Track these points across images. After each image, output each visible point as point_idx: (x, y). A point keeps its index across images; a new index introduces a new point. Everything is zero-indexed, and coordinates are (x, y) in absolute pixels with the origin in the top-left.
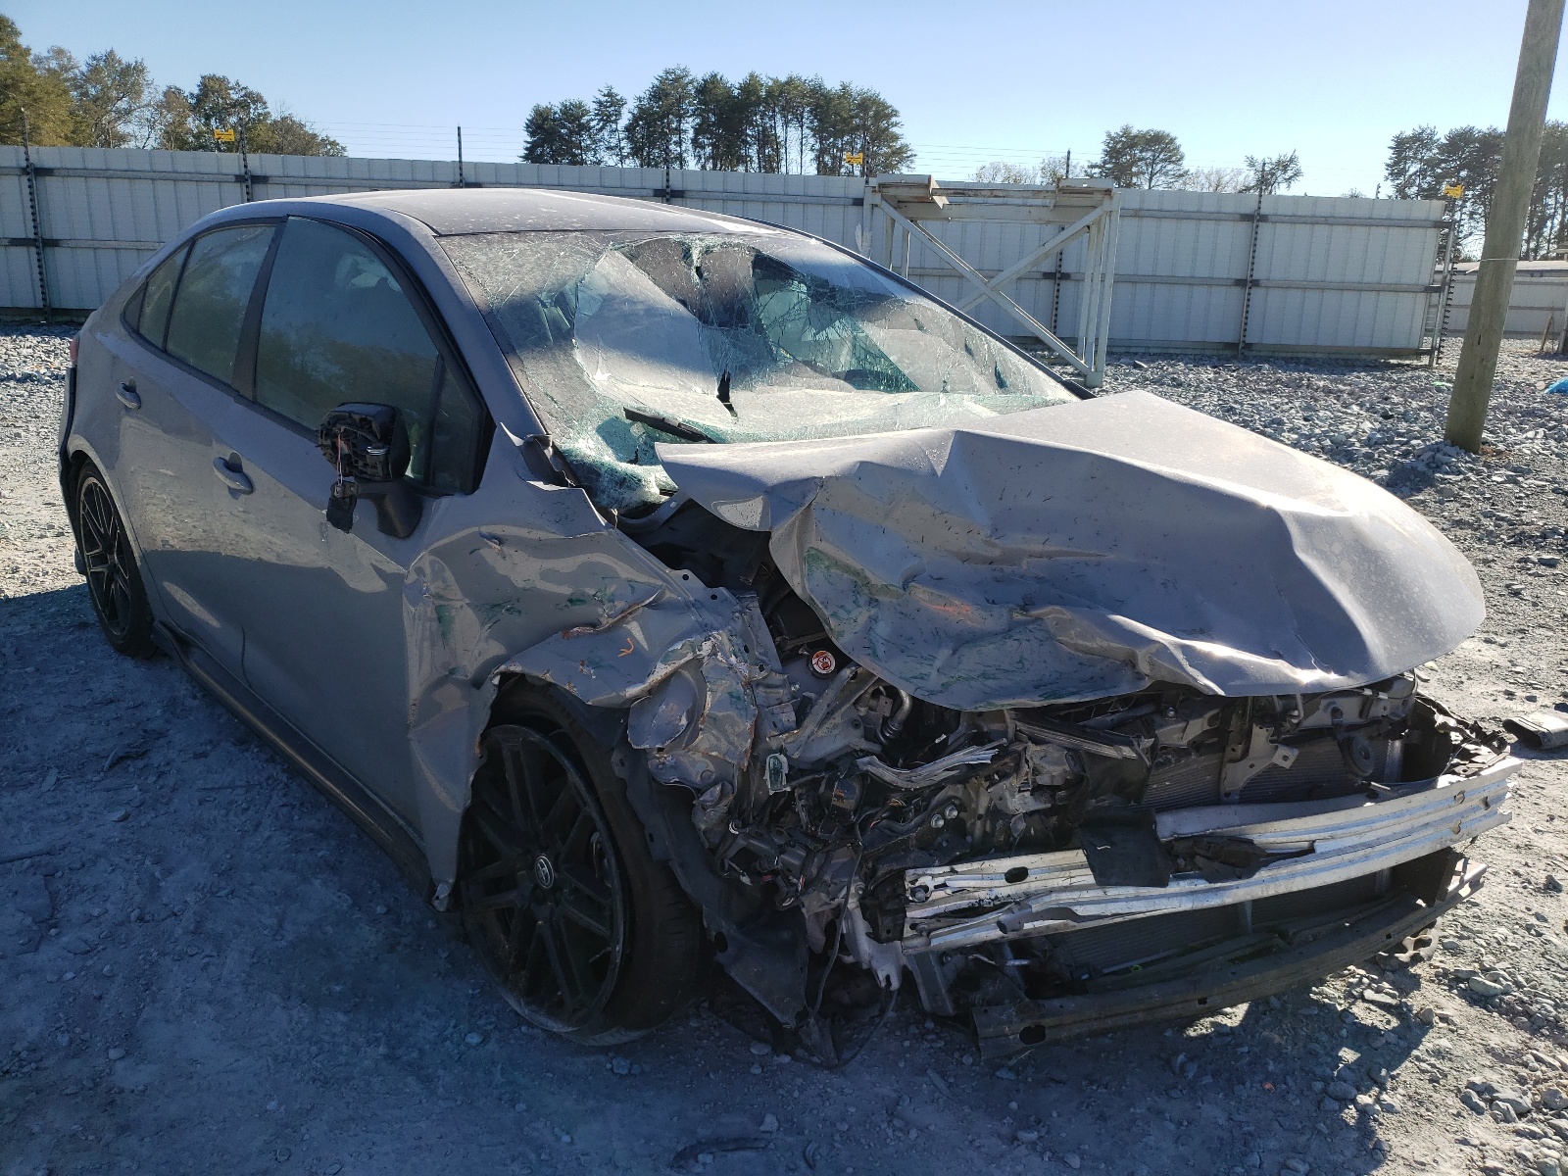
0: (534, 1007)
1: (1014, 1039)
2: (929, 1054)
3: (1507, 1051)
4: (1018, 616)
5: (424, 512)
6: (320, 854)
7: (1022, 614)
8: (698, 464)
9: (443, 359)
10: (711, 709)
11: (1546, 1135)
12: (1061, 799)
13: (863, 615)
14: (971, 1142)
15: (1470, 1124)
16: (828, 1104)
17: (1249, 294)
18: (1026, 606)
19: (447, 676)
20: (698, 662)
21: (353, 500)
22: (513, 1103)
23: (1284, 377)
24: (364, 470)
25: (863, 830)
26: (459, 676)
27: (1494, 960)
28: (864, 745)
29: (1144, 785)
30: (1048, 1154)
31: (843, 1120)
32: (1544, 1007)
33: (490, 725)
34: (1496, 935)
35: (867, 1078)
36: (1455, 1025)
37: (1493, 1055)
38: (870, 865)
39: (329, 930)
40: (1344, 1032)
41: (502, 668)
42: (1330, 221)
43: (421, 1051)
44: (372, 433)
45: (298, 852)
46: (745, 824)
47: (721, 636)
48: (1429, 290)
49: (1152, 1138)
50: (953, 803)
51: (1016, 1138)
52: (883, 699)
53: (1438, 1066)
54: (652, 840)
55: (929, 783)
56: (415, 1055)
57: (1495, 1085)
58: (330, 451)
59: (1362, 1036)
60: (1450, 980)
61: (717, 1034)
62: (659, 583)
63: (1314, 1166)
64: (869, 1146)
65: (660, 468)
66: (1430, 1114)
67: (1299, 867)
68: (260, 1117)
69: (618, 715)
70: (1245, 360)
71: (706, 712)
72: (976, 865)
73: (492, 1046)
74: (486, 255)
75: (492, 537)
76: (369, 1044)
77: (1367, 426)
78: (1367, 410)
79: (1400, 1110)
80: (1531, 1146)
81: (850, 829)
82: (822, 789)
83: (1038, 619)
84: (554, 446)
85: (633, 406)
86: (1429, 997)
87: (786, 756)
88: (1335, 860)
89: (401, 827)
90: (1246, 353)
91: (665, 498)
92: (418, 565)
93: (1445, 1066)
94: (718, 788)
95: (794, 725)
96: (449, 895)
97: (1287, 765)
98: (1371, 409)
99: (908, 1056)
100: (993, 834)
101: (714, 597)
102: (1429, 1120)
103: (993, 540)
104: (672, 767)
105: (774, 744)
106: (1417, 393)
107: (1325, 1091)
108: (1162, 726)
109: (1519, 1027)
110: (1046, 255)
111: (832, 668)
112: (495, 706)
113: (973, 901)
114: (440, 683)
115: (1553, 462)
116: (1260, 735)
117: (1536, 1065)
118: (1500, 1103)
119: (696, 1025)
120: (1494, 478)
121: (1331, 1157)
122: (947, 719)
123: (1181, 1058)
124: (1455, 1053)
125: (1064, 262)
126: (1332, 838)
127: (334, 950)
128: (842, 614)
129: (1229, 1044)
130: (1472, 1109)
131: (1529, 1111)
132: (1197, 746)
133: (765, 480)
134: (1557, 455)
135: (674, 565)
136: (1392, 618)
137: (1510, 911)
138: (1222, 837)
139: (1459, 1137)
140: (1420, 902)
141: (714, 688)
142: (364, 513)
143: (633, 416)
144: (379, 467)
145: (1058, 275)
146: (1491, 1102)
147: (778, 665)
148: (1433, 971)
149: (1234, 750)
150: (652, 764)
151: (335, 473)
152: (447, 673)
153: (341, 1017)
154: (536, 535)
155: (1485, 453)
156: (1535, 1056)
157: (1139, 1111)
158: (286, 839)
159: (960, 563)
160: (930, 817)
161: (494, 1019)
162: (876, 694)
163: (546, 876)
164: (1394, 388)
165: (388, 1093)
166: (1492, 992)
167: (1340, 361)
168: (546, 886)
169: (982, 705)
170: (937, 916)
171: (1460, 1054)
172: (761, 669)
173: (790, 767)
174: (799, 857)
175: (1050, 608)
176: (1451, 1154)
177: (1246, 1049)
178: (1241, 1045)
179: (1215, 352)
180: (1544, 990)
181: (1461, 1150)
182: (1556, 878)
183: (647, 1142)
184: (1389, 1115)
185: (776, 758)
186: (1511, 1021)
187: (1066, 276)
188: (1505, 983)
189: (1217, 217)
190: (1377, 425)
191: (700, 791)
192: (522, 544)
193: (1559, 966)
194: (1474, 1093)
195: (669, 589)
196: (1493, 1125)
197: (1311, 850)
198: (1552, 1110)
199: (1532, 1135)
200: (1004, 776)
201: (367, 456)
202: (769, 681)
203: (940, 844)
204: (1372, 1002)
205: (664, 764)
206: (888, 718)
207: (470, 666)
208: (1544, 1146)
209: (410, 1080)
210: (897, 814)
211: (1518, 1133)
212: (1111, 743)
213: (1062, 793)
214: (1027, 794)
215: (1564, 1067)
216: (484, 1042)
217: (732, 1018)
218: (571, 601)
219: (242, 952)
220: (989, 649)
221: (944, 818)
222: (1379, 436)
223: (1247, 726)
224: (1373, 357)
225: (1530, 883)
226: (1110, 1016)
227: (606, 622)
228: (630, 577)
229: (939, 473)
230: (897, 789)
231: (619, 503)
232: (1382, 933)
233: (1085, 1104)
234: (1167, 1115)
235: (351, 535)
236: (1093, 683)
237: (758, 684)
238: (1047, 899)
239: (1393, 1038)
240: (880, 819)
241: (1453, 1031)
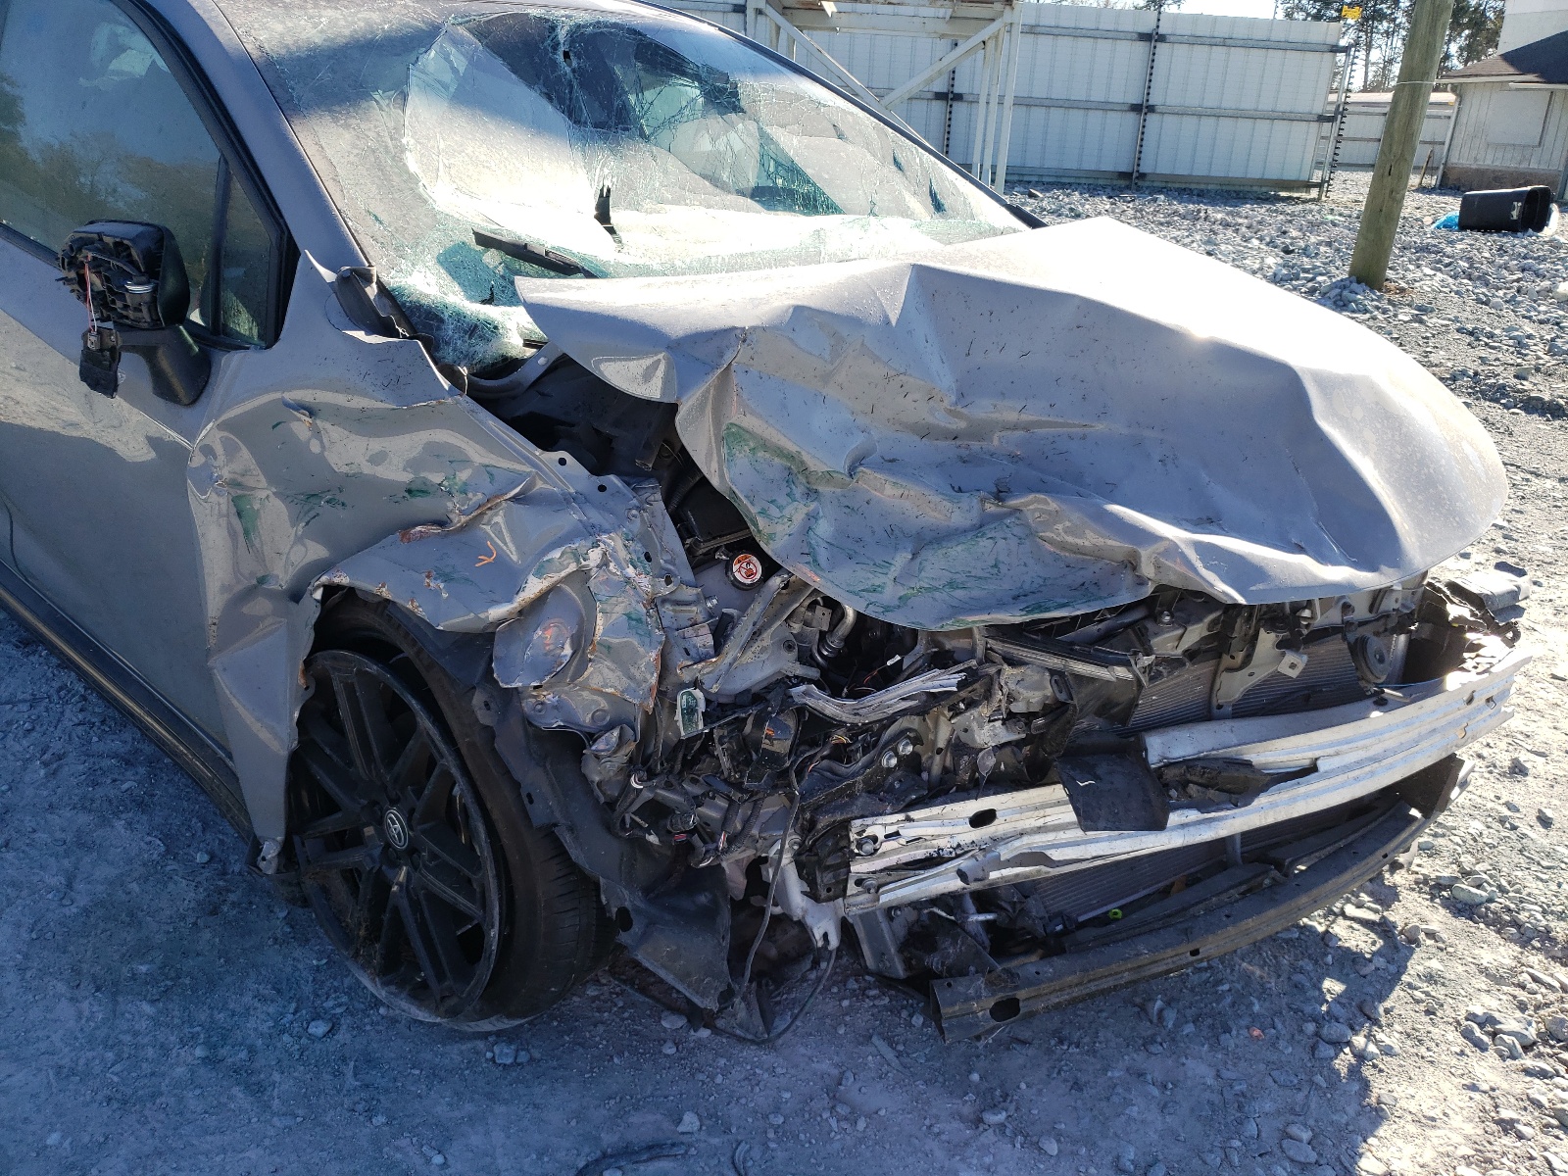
0: (393, 988)
1: (983, 1016)
2: (873, 1015)
3: (1501, 970)
4: (991, 508)
5: (213, 370)
6: (125, 786)
7: (998, 506)
8: (574, 307)
9: (226, 162)
10: (603, 635)
11: (1558, 1074)
12: (1039, 728)
13: (799, 511)
14: (930, 1127)
15: (1474, 1064)
16: (757, 1089)
17: (1145, 120)
18: (1000, 494)
19: (255, 587)
20: (582, 575)
21: (115, 354)
22: (370, 1113)
23: (1181, 209)
24: (124, 313)
25: (800, 774)
26: (273, 586)
27: (1474, 860)
28: (800, 670)
29: (1133, 704)
30: (1020, 1138)
31: (777, 1110)
32: (1531, 915)
33: (316, 648)
34: (1471, 830)
35: (802, 1050)
36: (1444, 942)
37: (1487, 976)
38: (808, 815)
39: (135, 887)
40: (1329, 959)
41: (324, 579)
42: (1229, 42)
43: (252, 1050)
44: (132, 262)
45: (95, 784)
46: (652, 774)
47: (614, 542)
48: (1322, 119)
49: (1135, 1108)
50: (909, 737)
51: (980, 1120)
52: (820, 610)
53: (1433, 994)
54: (531, 801)
55: (881, 716)
56: (243, 1055)
57: (1497, 1015)
58: (76, 287)
59: (1348, 962)
60: (1431, 888)
61: (621, 1004)
62: (527, 469)
63: (1317, 1130)
64: (810, 1143)
65: (521, 310)
66: (1431, 1053)
67: (1302, 790)
68: (38, 1155)
69: (479, 644)
70: (1139, 189)
71: (597, 638)
72: (935, 810)
73: (343, 1036)
74: (283, 23)
75: (301, 407)
76: (183, 1043)
77: (1271, 261)
78: (1268, 244)
79: (1400, 1052)
80: (1544, 1088)
81: (785, 773)
82: (748, 728)
83: (1017, 510)
84: (380, 284)
85: (487, 229)
86: (1412, 910)
87: (702, 690)
88: (1341, 778)
89: (220, 758)
90: (1140, 183)
91: (530, 352)
92: (202, 444)
93: (1439, 992)
94: (616, 733)
95: (712, 652)
96: (279, 855)
97: (1294, 674)
98: (1271, 243)
99: (848, 1018)
100: (955, 772)
101: (602, 488)
102: (1432, 1062)
103: (959, 408)
104: (556, 707)
105: (687, 677)
106: (1314, 226)
107: (1317, 1034)
108: (1156, 634)
109: (1509, 939)
110: (940, 73)
111: (758, 576)
112: (318, 626)
113: (931, 851)
114: (249, 593)
115: (1455, 300)
116: (1267, 640)
117: (1534, 986)
118: (1505, 1037)
119: (596, 993)
120: (1401, 317)
121: (1335, 1118)
122: (899, 639)
123: (1159, 1004)
124: (1447, 975)
125: (956, 83)
126: (1337, 754)
127: (140, 914)
128: (774, 511)
129: (1207, 981)
130: (1475, 1046)
131: (1535, 1043)
132: (1192, 654)
133: (667, 330)
134: (1457, 293)
135: (547, 445)
136: (1420, 497)
137: (1479, 800)
138: (1216, 759)
139: (1468, 1082)
140: (1414, 812)
141: (608, 608)
142: (130, 370)
143: (485, 241)
144: (145, 309)
145: (951, 96)
146: (1494, 1035)
147: (688, 575)
148: (1412, 878)
149: (1233, 657)
150: (528, 705)
151: (88, 315)
152: (254, 582)
153: (147, 1008)
154: (359, 402)
155: (1388, 291)
156: (1532, 976)
157: (1116, 1074)
158: (81, 767)
159: (917, 438)
160: (880, 755)
161: (345, 999)
162: (812, 606)
163: (399, 834)
164: (1290, 222)
165: (206, 1112)
166: (1477, 901)
167: (1233, 193)
168: (401, 845)
169: (950, 622)
170: (888, 869)
171: (1453, 977)
172: (668, 582)
173: (708, 702)
174: (717, 808)
175: (1031, 496)
176: (1462, 1104)
177: (1226, 987)
178: (1220, 982)
179: (1108, 182)
180: (1529, 895)
181: (1471, 1098)
182: (1521, 759)
183: (540, 1155)
184: (1389, 1059)
185: (690, 694)
186: (1498, 932)
187: (959, 97)
188: (1489, 888)
189: (1114, 36)
190: (1280, 261)
191: (592, 737)
192: (339, 415)
193: (1539, 864)
194: (1475, 1026)
195: (541, 479)
196: (1498, 1063)
197: (1311, 769)
198: (1559, 1041)
199: (1543, 1074)
200: (971, 704)
201: (127, 295)
202: (679, 596)
203: (892, 784)
204: (1353, 919)
205: (542, 703)
206: (825, 632)
207: (283, 576)
208: (1557, 1087)
209: (236, 1091)
210: (841, 754)
211: (1527, 1072)
212: (1105, 663)
213: (1040, 721)
214: (998, 724)
215: (1564, 988)
216: (332, 1032)
217: (637, 982)
218: (409, 491)
219: (18, 925)
220: (957, 551)
221: (897, 754)
222: (1285, 272)
223: (1251, 632)
224: (1264, 189)
225: (1495, 767)
226: (1094, 980)
227: (458, 520)
228: (486, 461)
229: (894, 323)
230: (841, 724)
231: (468, 358)
232: (1381, 852)
233: (1056, 1070)
234: (1149, 1077)
235: (118, 399)
236: (1085, 591)
237: (664, 600)
238: (1017, 843)
239: (1380, 962)
240: (819, 761)
241: (1442, 950)
